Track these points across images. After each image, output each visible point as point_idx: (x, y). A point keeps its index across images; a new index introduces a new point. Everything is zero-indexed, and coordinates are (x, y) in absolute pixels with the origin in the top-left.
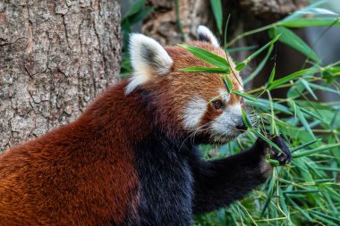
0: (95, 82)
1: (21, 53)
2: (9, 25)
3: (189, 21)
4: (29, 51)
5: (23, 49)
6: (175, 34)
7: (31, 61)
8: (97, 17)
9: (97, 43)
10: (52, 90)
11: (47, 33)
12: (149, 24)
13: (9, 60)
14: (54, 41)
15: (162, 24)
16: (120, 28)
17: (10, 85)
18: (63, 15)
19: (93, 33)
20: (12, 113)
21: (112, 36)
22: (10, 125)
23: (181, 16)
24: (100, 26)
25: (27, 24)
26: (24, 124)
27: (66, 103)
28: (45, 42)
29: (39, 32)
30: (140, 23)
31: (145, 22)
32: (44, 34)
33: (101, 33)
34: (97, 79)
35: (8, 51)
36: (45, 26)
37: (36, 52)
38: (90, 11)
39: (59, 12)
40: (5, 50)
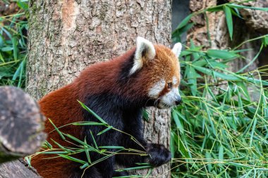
1: (110, 50)
2: (103, 33)
3: (215, 33)
4: (115, 48)
5: (111, 48)
6: (206, 40)
7: (116, 55)
8: (156, 29)
11: (126, 38)
12: (191, 34)
13: (102, 54)
14: (130, 43)
15: (199, 34)
16: (170, 36)
18: (135, 28)
19: (153, 39)
21: (165, 40)
23: (210, 30)
24: (158, 35)
25: (114, 32)
28: (124, 44)
29: (121, 38)
30: (186, 33)
31: (189, 33)
32: (124, 39)
33: (158, 39)
35: (103, 48)
36: (124, 34)
37: (119, 49)
38: (152, 26)
39: (134, 26)
40: (101, 47)
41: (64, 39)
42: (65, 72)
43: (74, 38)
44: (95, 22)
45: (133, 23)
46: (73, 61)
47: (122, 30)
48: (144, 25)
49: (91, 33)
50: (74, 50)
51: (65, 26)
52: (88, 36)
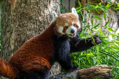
0: (48, 22)
1: (29, 16)
2: (26, 9)
4: (31, 15)
7: (31, 18)
8: (49, 7)
9: (49, 13)
10: (37, 24)
13: (26, 17)
17: (27, 23)
18: (39, 7)
19: (48, 10)
20: (27, 30)
22: (26, 33)
26: (30, 32)
27: (40, 28)
28: (35, 13)
29: (33, 11)
32: (35, 11)
34: (49, 22)
37: (33, 15)
38: (47, 5)
39: (39, 6)
40: (25, 15)
41: (11, 12)
42: (12, 25)
43: (15, 12)
44: (23, 5)
45: (38, 5)
46: (15, 21)
47: (34, 8)
48: (44, 5)
49: (21, 9)
50: (15, 17)
51: (12, 7)
52: (20, 11)
